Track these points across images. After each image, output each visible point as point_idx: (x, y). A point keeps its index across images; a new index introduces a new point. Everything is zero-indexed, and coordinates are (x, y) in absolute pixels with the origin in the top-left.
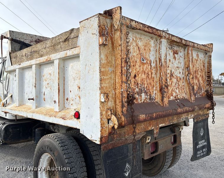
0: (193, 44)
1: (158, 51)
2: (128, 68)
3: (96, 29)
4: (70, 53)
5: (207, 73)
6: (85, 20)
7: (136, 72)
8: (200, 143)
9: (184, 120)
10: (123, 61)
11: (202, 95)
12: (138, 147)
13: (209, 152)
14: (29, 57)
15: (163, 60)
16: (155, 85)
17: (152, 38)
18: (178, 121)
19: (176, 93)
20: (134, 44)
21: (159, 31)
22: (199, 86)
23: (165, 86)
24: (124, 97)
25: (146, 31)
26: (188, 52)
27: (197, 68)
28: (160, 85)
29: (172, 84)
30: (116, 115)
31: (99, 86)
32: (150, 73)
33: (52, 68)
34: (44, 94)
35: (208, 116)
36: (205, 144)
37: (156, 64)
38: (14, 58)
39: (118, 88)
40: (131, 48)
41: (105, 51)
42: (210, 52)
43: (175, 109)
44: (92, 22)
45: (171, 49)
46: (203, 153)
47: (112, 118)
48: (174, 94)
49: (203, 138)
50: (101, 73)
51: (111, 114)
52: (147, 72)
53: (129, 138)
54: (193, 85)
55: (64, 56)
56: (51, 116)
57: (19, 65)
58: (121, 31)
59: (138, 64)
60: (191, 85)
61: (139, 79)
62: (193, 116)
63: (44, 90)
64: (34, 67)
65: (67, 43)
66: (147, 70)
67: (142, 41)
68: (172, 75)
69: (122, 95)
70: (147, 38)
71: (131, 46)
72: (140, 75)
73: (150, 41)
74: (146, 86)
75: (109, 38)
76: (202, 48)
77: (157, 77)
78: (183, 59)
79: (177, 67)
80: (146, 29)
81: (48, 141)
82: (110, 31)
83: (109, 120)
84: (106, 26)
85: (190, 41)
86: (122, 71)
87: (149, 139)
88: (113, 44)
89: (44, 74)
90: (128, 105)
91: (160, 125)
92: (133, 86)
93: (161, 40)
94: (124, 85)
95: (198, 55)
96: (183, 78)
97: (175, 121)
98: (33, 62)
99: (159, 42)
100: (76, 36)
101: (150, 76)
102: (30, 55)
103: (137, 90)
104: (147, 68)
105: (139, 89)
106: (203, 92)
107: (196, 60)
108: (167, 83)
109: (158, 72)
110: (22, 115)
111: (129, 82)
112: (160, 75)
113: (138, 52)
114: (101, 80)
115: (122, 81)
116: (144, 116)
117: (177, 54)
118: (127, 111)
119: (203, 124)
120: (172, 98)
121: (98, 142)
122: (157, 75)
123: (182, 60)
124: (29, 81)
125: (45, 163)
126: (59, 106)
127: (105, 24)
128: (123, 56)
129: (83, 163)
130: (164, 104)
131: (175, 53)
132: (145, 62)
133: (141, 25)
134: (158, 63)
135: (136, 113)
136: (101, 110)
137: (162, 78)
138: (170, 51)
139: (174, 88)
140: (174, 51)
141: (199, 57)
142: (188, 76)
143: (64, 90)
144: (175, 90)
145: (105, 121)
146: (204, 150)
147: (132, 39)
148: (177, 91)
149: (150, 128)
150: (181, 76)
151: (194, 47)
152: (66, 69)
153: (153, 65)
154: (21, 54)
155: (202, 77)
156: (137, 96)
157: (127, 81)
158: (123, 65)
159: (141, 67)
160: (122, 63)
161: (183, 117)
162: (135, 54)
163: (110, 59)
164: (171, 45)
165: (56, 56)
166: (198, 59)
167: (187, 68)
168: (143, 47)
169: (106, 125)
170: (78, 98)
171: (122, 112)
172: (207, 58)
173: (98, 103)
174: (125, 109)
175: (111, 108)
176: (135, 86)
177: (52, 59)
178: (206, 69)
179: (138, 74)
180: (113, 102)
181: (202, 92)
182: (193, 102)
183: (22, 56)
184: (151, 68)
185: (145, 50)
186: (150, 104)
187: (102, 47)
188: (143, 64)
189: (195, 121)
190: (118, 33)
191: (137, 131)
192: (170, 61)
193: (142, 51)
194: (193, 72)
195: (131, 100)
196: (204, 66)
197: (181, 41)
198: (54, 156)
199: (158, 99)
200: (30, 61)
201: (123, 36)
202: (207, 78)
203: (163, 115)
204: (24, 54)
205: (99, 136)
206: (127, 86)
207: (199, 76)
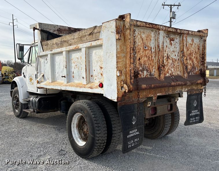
0: (187, 32)
1: (157, 40)
2: (135, 53)
3: (114, 29)
4: (94, 43)
5: (201, 55)
6: (106, 22)
7: (140, 56)
8: (193, 112)
9: (179, 92)
10: (131, 49)
11: (196, 73)
12: (141, 107)
13: (201, 120)
14: (59, 45)
15: (161, 47)
16: (154, 65)
17: (152, 31)
18: (173, 92)
19: (172, 71)
20: (139, 37)
21: (157, 26)
22: (193, 66)
23: (162, 65)
24: (132, 73)
25: (148, 27)
26: (183, 39)
27: (192, 52)
28: (158, 65)
29: (168, 64)
30: (126, 84)
31: (116, 66)
32: (150, 57)
33: (79, 54)
34: (73, 73)
35: (201, 91)
36: (198, 113)
37: (156, 50)
38: (45, 45)
39: (128, 67)
40: (137, 40)
41: (120, 43)
42: (205, 37)
43: (169, 83)
44: (111, 24)
45: (168, 37)
46: (196, 120)
47: (124, 86)
48: (170, 72)
49: (196, 108)
50: (117, 57)
51: (124, 83)
52: (148, 56)
53: (135, 100)
54: (186, 65)
55: (89, 46)
56: (81, 87)
57: (51, 51)
58: (130, 30)
59: (142, 50)
60: (185, 65)
61: (142, 61)
62: (186, 89)
63: (73, 70)
64: (64, 53)
65: (91, 36)
66: (148, 54)
67: (145, 34)
68: (168, 57)
69: (130, 72)
70: (148, 31)
71: (137, 38)
72: (143, 58)
73: (151, 33)
74: (147, 66)
75: (122, 34)
76: (196, 34)
77: (156, 59)
78: (179, 44)
79: (173, 51)
80: (148, 25)
81: (79, 105)
82: (123, 29)
83: (122, 87)
84: (120, 26)
85: (184, 30)
86: (130, 56)
87: (149, 104)
88: (125, 38)
89: (72, 58)
90: (134, 78)
91: (158, 94)
92: (138, 66)
93: (159, 32)
94: (132, 65)
95: (193, 40)
96: (178, 59)
97: (170, 92)
98: (64, 49)
99: (157, 33)
100: (98, 32)
101: (150, 59)
102: (61, 44)
103: (141, 68)
104: (148, 53)
105: (142, 68)
106: (197, 70)
107: (191, 45)
108: (164, 63)
109: (157, 55)
110: (56, 88)
111: (135, 63)
112: (158, 58)
113: (142, 42)
114: (117, 62)
115: (130, 63)
116: (145, 86)
117: (174, 40)
118: (134, 82)
119: (196, 97)
120: (168, 75)
121: (116, 101)
122: (156, 58)
123: (178, 46)
124: (59, 64)
125: (76, 121)
126: (86, 80)
127: (120, 25)
128: (131, 46)
129: (103, 118)
130: (161, 79)
131: (172, 40)
132: (147, 48)
133: (144, 23)
134: (157, 49)
135: (139, 83)
136: (117, 81)
137: (159, 60)
138: (167, 39)
139: (170, 67)
140: (170, 39)
141: (194, 41)
142: (182, 58)
143: (89, 69)
144: (171, 69)
145: (120, 88)
146: (197, 118)
147: (137, 33)
148: (173, 70)
149: (150, 96)
150: (176, 58)
151: (188, 34)
152: (90, 54)
153: (153, 50)
154: (52, 43)
155: (197, 58)
156: (141, 73)
157: (134, 62)
158: (131, 52)
159: (144, 53)
160: (130, 51)
161: (178, 90)
162: (139, 44)
163: (123, 48)
164: (168, 35)
165: (83, 46)
166: (192, 44)
167: (182, 52)
168: (145, 38)
169: (121, 90)
170: (100, 75)
171: (131, 82)
172: (202, 42)
173: (116, 77)
174: (132, 80)
175: (124, 80)
176: (139, 66)
177: (79, 48)
178: (201, 51)
179: (142, 58)
180: (124, 77)
181: (195, 71)
182: (186, 78)
183: (53, 44)
184: (151, 53)
185: (147, 40)
186: (150, 79)
187: (118, 41)
188: (146, 50)
189: (189, 94)
190: (128, 31)
191: (141, 97)
192: (167, 47)
193: (145, 41)
194: (187, 54)
195: (136, 75)
196: (198, 49)
197: (177, 31)
198: (85, 113)
199: (156, 75)
200: (60, 49)
201: (132, 33)
202: (201, 59)
203: (159, 86)
204: (55, 43)
205: (117, 97)
206: (134, 66)
207: (194, 57)
